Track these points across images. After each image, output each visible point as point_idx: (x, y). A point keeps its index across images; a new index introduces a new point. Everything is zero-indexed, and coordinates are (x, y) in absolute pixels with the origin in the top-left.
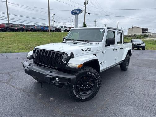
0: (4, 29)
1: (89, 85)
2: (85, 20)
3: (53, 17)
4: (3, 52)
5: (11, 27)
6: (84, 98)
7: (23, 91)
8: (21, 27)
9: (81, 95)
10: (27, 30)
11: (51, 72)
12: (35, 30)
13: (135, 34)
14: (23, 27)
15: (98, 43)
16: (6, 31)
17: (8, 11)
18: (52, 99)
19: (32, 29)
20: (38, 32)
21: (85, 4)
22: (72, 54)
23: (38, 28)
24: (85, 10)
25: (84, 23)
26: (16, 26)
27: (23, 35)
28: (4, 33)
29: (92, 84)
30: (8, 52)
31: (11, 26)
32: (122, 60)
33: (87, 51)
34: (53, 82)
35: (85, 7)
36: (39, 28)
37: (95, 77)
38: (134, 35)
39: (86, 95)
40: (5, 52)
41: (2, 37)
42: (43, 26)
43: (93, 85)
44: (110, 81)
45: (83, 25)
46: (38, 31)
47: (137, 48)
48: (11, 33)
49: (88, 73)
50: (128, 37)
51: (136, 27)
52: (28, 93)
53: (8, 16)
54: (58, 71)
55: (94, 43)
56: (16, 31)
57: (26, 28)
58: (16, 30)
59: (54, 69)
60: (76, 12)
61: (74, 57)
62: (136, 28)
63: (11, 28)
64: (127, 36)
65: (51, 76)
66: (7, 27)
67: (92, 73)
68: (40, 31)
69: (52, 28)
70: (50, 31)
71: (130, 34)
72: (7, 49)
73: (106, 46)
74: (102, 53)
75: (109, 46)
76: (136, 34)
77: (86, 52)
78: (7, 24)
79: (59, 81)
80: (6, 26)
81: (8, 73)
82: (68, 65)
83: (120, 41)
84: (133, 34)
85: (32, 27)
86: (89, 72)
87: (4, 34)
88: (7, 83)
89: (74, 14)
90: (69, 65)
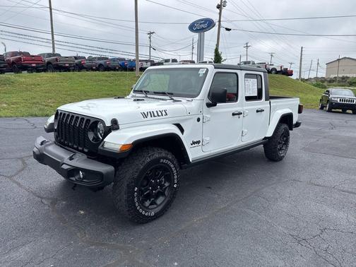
0: (43, 66)
1: (162, 186)
2: (217, 45)
3: (150, 38)
4: (32, 116)
5: (56, 63)
6: (153, 214)
7: (34, 194)
8: (76, 61)
9: (147, 208)
10: (90, 69)
11: (71, 159)
12: (107, 69)
13: (345, 75)
14: (80, 62)
15: (190, 99)
16: (45, 70)
17: (52, 28)
18: (82, 212)
19: (101, 65)
20: (112, 72)
21: (219, 7)
22: (115, 122)
23: (113, 64)
24: (220, 21)
25: (216, 51)
26: (67, 61)
27: (80, 79)
28: (43, 74)
29: (165, 182)
30: (42, 116)
31: (57, 60)
32: (265, 138)
33: (154, 116)
34: (73, 179)
35: (220, 14)
36: (115, 64)
37: (173, 169)
38: (343, 78)
39: (155, 206)
40: (36, 116)
41: (34, 84)
42: (124, 59)
43: (167, 184)
44: (228, 181)
45: (214, 54)
46: (114, 69)
47: (341, 110)
48: (56, 75)
49: (162, 161)
50: (325, 84)
51: (348, 58)
52: (42, 198)
53: (53, 38)
54: (85, 156)
55: (184, 100)
56: (65, 71)
57: (87, 63)
58: (67, 69)
59: (82, 151)
60: (201, 26)
61: (118, 128)
62: (347, 60)
63: (57, 65)
64: (326, 80)
65: (68, 167)
66: (49, 63)
67: (169, 160)
68: (118, 70)
69: (144, 63)
70: (138, 69)
71: (332, 76)
72: (40, 109)
73: (209, 105)
74: (199, 120)
75: (215, 105)
76: (348, 75)
77: (153, 118)
78: (49, 55)
79: (84, 178)
80: (47, 59)
81: (21, 159)
82: (103, 146)
83: (256, 95)
84: (341, 76)
85: (102, 62)
86: (164, 158)
87: (40, 77)
88: (10, 177)
89: (197, 31)
90: (106, 146)
